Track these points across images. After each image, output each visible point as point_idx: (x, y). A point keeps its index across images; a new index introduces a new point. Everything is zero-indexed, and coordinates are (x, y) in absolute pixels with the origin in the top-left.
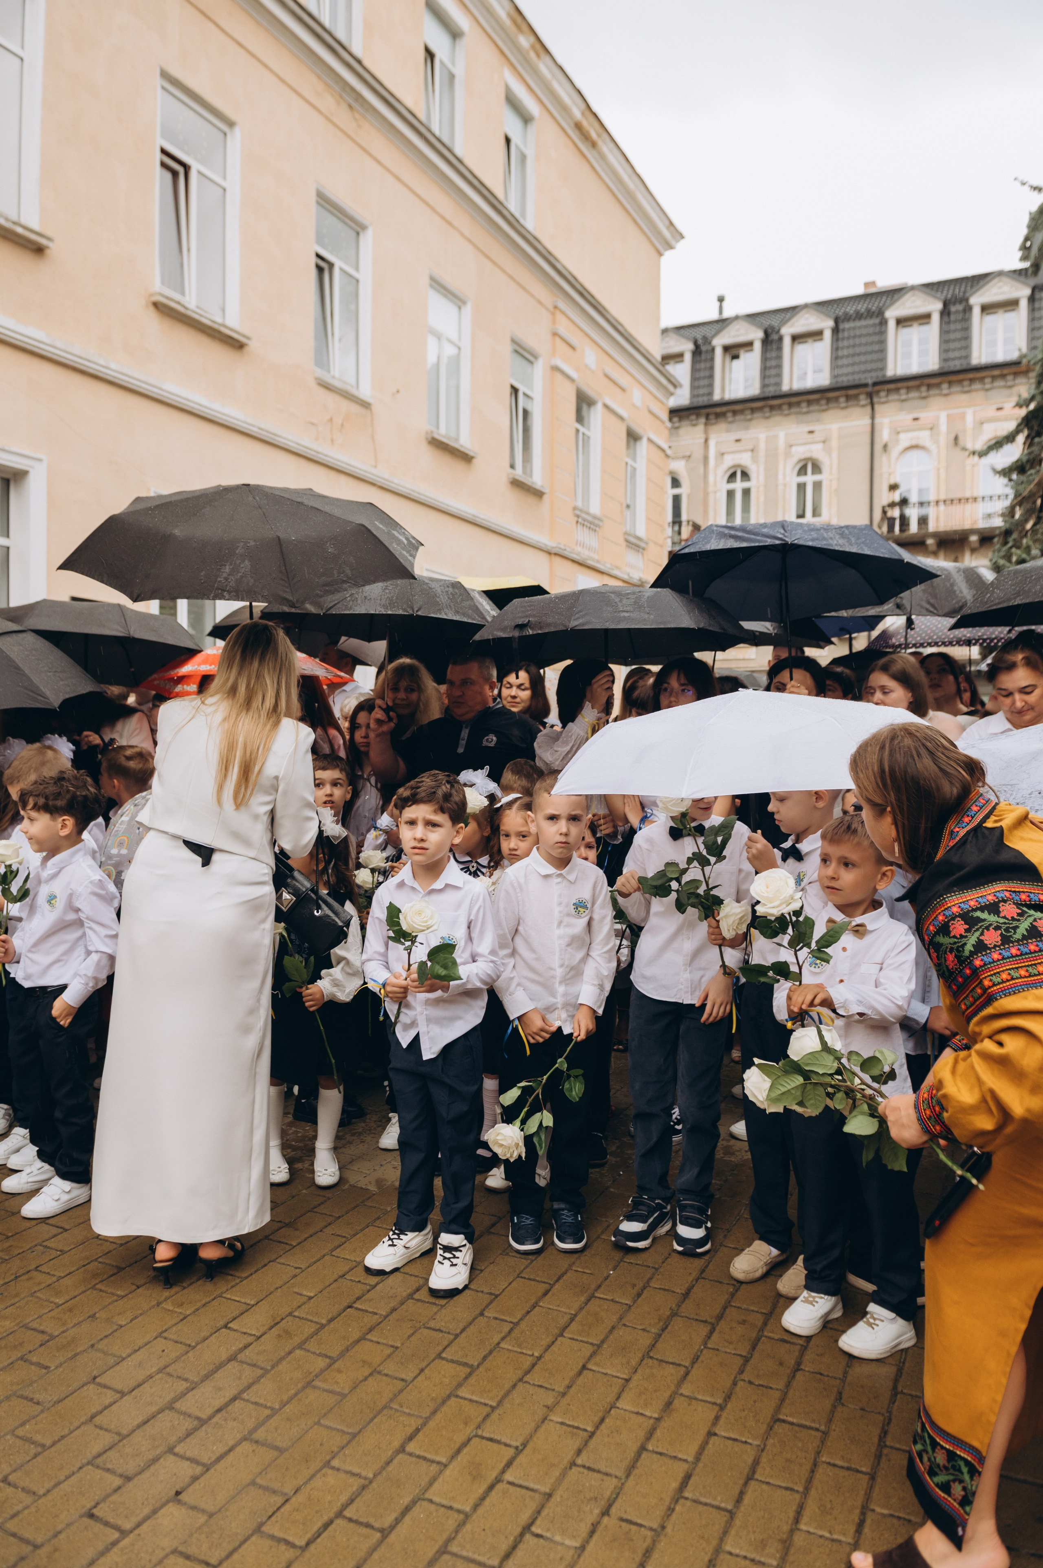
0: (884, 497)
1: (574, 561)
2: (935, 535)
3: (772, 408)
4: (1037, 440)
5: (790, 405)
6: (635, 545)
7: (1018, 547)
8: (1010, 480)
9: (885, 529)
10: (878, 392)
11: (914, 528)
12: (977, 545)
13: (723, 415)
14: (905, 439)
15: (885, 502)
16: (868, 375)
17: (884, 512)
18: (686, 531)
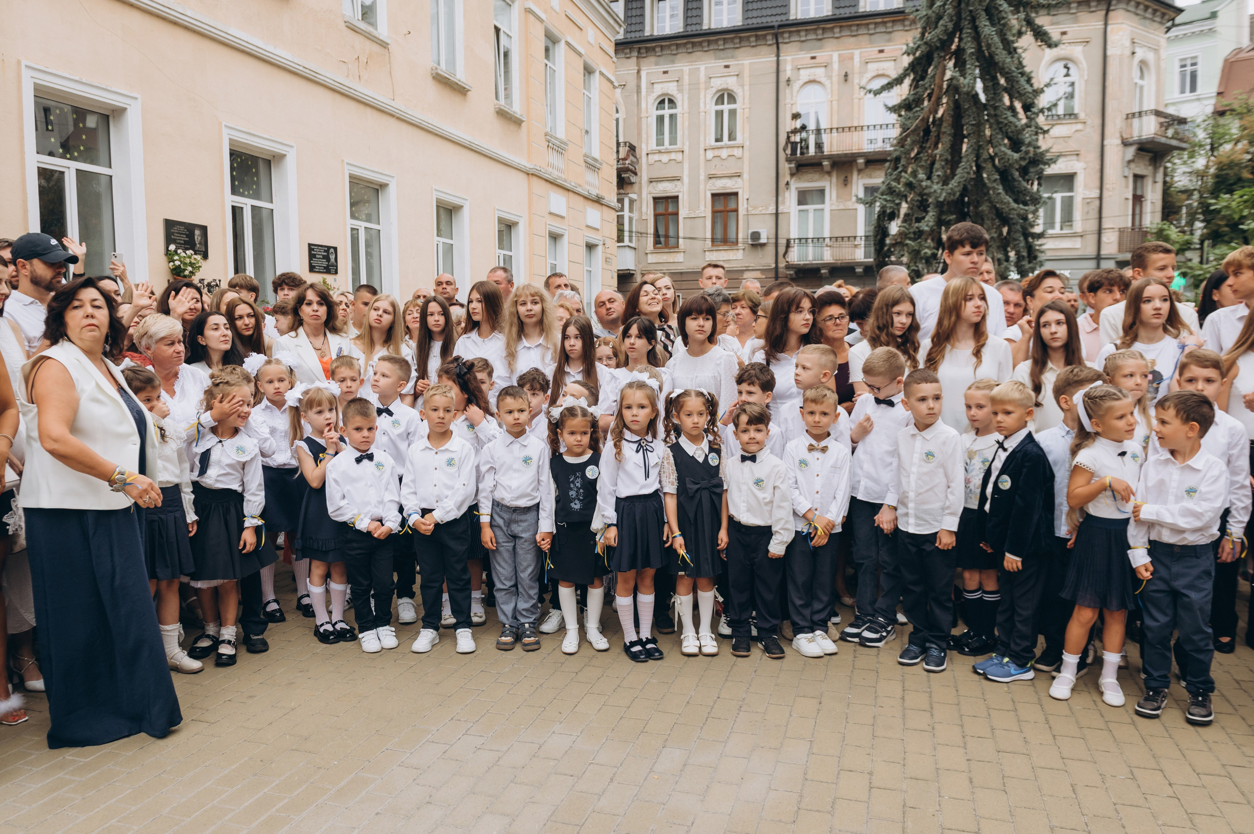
0: (788, 125)
1: (546, 180)
2: (830, 157)
3: (694, 44)
4: (921, 83)
5: (709, 42)
6: (592, 166)
7: (906, 172)
8: (900, 116)
9: (789, 151)
10: (783, 33)
11: (812, 151)
12: (863, 166)
13: (654, 49)
14: (805, 75)
15: (789, 130)
16: (774, 19)
17: (788, 137)
18: (623, 151)
